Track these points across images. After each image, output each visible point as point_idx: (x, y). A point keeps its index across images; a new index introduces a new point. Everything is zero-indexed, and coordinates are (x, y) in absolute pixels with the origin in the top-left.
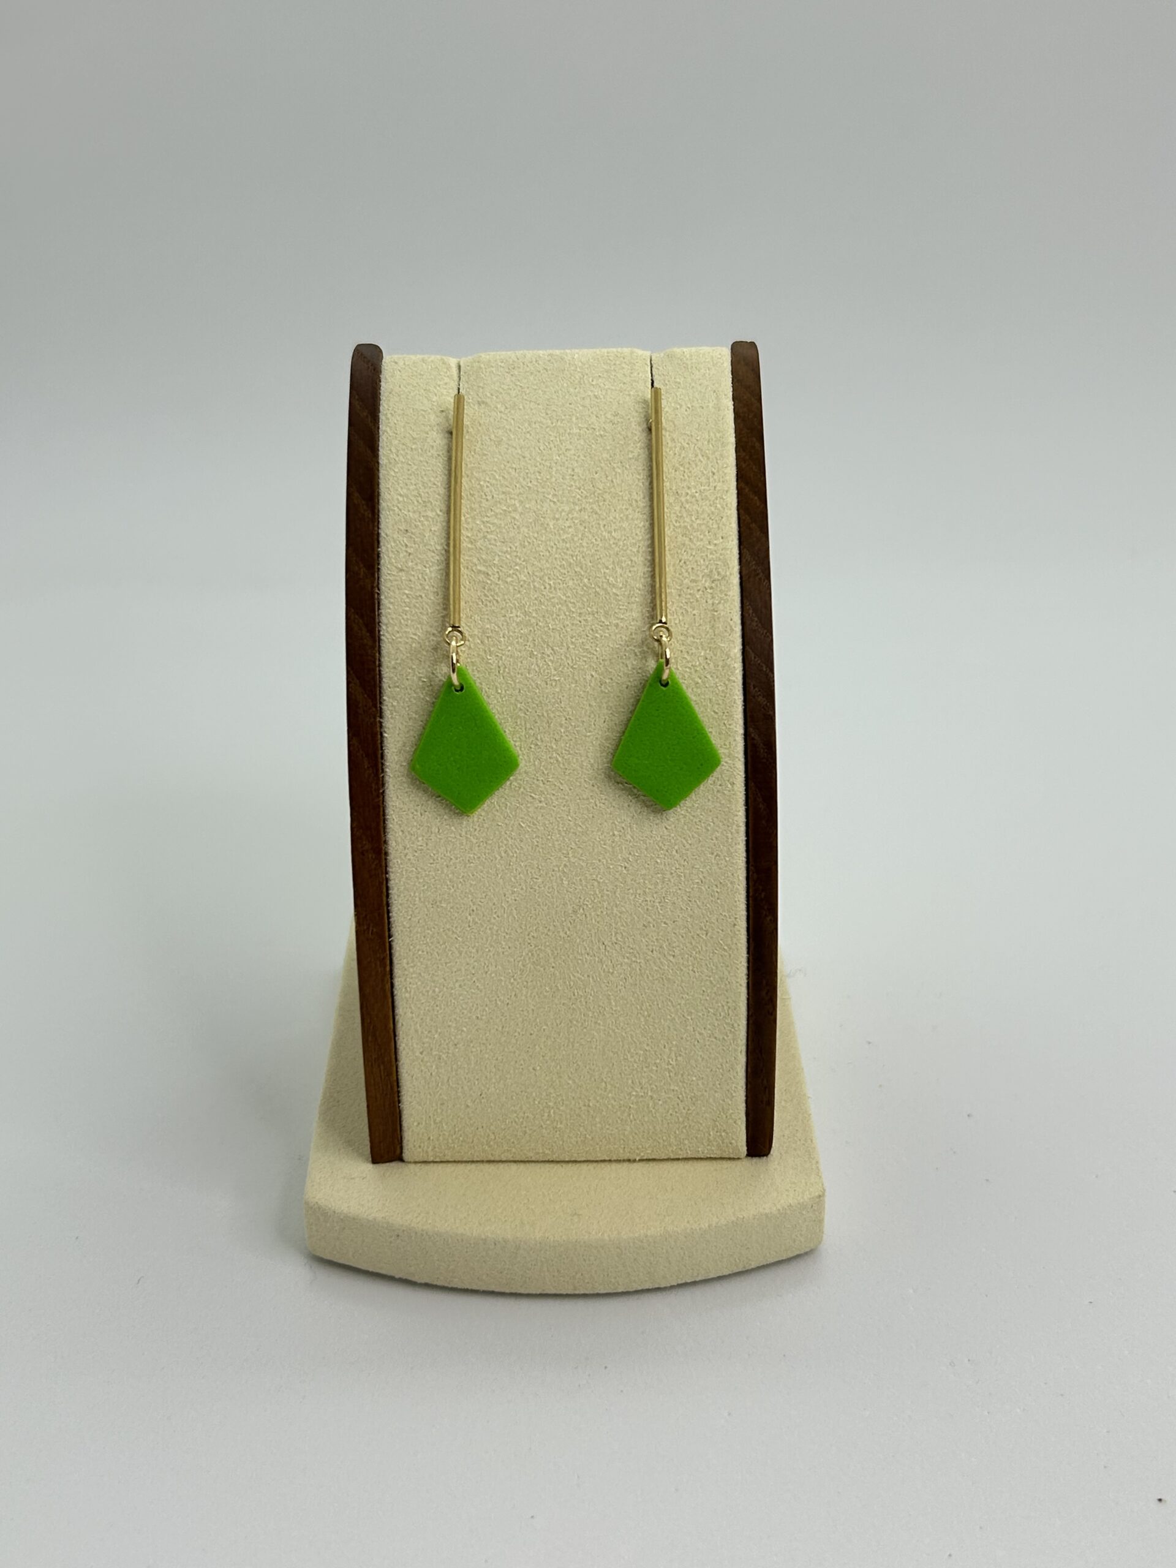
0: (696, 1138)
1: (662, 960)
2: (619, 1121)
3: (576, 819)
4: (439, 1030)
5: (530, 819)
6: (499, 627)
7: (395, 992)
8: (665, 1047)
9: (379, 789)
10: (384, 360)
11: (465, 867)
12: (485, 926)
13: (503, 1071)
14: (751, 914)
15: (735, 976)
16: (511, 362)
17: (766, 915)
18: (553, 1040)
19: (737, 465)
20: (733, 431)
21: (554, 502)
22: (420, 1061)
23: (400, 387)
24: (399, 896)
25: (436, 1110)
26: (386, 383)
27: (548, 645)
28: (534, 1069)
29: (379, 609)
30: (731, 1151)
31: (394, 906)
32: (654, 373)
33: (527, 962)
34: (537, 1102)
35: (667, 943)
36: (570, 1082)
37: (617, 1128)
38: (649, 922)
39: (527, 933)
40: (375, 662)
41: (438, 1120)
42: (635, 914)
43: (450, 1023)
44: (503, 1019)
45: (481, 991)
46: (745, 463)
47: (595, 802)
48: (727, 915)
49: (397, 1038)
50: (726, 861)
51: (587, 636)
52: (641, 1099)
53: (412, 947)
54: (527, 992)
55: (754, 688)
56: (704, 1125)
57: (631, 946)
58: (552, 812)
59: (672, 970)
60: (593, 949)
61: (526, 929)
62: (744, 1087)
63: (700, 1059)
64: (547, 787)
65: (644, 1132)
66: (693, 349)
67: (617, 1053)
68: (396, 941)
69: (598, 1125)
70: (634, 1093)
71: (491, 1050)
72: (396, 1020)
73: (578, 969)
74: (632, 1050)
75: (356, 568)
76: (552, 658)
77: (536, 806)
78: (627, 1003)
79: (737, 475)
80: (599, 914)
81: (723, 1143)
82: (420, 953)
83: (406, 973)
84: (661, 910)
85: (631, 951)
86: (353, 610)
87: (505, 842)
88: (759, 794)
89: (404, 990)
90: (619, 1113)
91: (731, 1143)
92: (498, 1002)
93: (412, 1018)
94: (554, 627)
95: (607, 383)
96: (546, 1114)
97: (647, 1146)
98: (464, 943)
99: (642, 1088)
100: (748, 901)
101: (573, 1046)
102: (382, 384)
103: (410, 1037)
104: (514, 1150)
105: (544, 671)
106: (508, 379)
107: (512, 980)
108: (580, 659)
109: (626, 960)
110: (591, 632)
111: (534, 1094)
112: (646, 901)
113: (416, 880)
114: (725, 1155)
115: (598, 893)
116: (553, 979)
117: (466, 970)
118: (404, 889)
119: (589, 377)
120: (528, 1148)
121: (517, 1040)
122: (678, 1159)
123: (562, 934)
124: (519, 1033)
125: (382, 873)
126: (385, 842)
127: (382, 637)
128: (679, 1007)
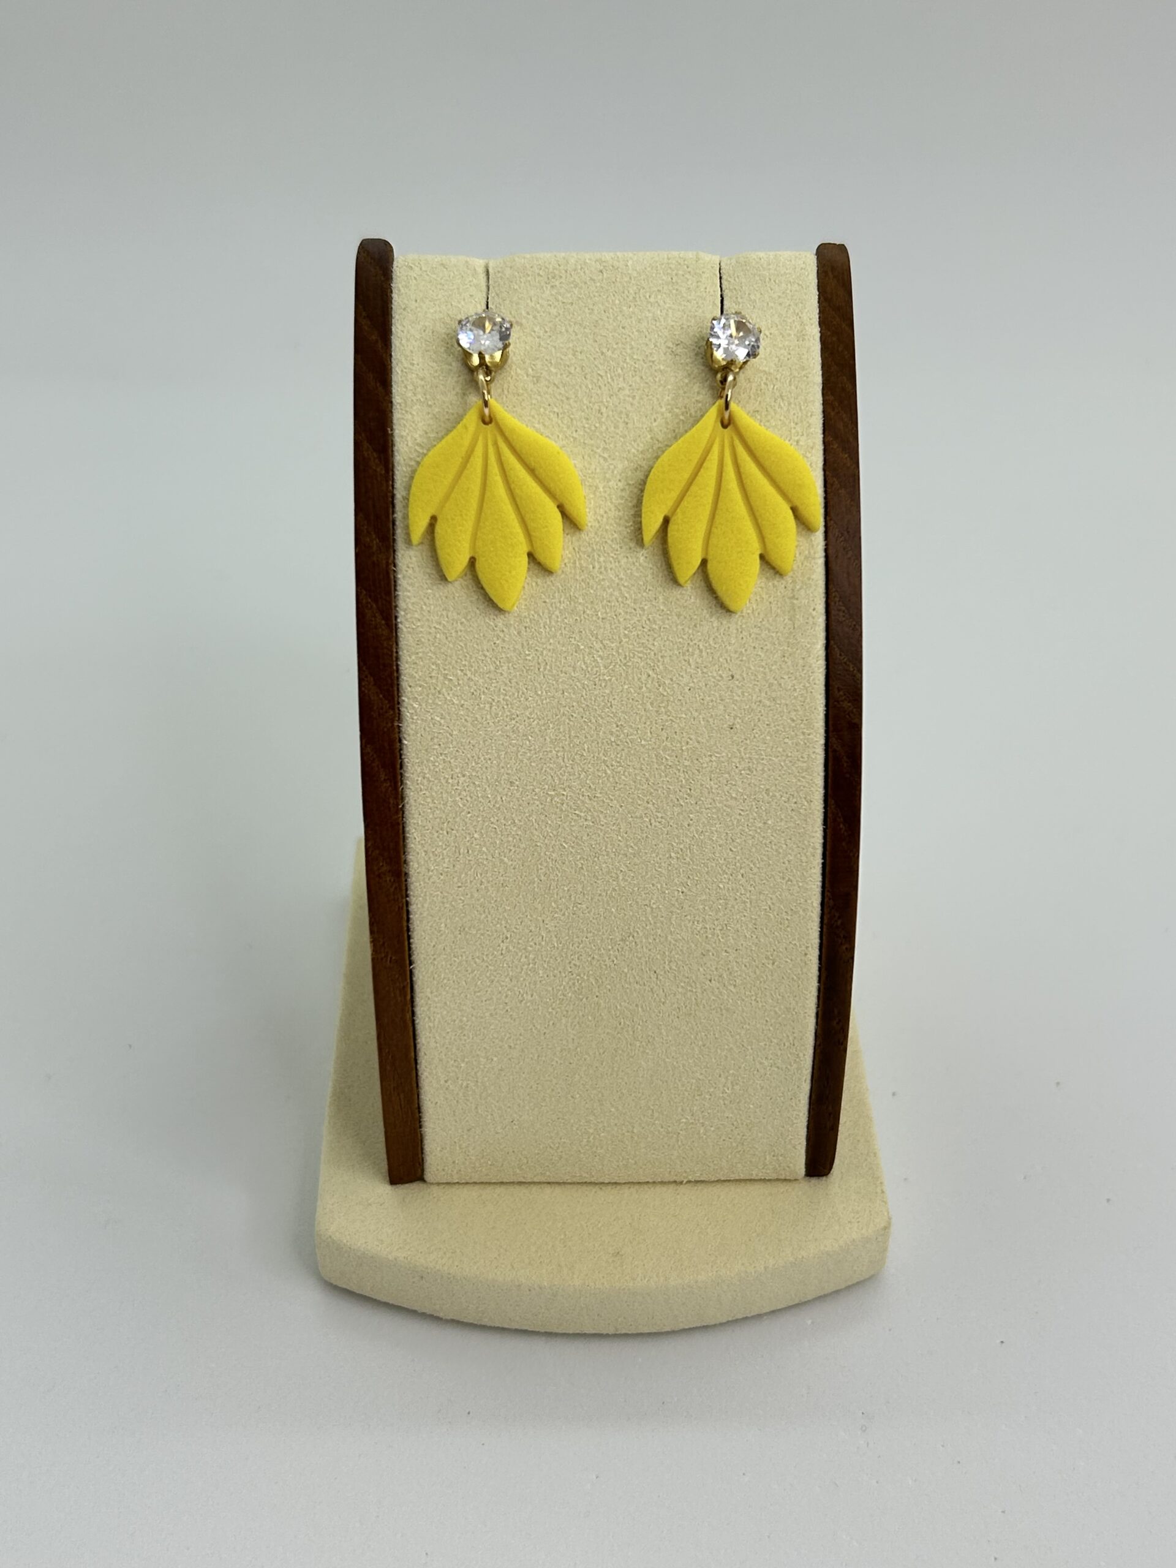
0: (751, 1162)
1: (721, 988)
2: (666, 1147)
3: (627, 840)
4: (466, 1060)
5: (574, 839)
6: (539, 615)
7: (417, 1022)
8: (720, 1076)
9: (398, 805)
10: (395, 263)
11: (498, 891)
12: (520, 954)
13: (538, 1099)
14: (824, 942)
15: (804, 1006)
16: (551, 270)
17: (841, 944)
18: (595, 1069)
19: (824, 412)
20: (819, 367)
21: (605, 459)
22: (444, 1089)
23: (416, 301)
24: (421, 921)
25: (462, 1136)
26: (399, 295)
27: (597, 638)
28: (572, 1097)
29: (395, 590)
30: (788, 1174)
31: (415, 933)
32: (724, 287)
33: (568, 991)
34: (575, 1129)
35: (728, 973)
36: (613, 1110)
37: (663, 1153)
38: (708, 951)
39: (568, 961)
40: (391, 656)
41: (464, 1145)
42: (692, 941)
43: (479, 1053)
44: (540, 1048)
45: (515, 1020)
46: (833, 410)
47: (650, 820)
48: (798, 944)
49: (418, 1067)
50: (799, 887)
51: (643, 628)
52: (691, 1126)
53: (436, 976)
54: (567, 1022)
55: (839, 691)
56: (760, 1149)
57: (687, 975)
58: (599, 832)
59: (732, 999)
60: (642, 979)
61: (567, 957)
62: (807, 1113)
63: (760, 1088)
64: (595, 804)
65: (693, 1156)
66: (772, 254)
67: (666, 1082)
68: (418, 968)
69: (643, 1150)
70: (684, 1120)
71: (525, 1079)
72: (418, 1048)
73: (625, 998)
74: (683, 1079)
75: (368, 540)
76: (601, 653)
77: (581, 824)
78: (680, 1033)
79: (824, 424)
80: (651, 941)
81: (780, 1166)
82: (445, 981)
83: (429, 1002)
84: (722, 938)
85: (687, 980)
86: (364, 592)
87: (545, 864)
88: (840, 815)
89: (427, 1019)
90: (666, 1139)
91: (788, 1167)
92: (534, 1030)
93: (436, 1047)
94: (604, 615)
95: (668, 300)
96: (585, 1140)
97: (696, 1169)
98: (496, 971)
99: (692, 1115)
100: (821, 927)
101: (617, 1076)
102: (395, 296)
103: (434, 1066)
104: (548, 1173)
105: (592, 670)
106: (548, 292)
107: (550, 1010)
108: (634, 655)
109: (680, 990)
110: (647, 622)
111: (572, 1121)
112: (706, 928)
113: (441, 904)
114: (783, 1177)
115: (650, 919)
116: (596, 1008)
117: (497, 999)
118: (428, 914)
119: (646, 292)
120: (563, 1172)
121: (554, 1070)
122: (729, 1181)
123: (608, 962)
124: (557, 1062)
125: (402, 898)
126: (405, 862)
127: (400, 625)
128: (738, 1037)
